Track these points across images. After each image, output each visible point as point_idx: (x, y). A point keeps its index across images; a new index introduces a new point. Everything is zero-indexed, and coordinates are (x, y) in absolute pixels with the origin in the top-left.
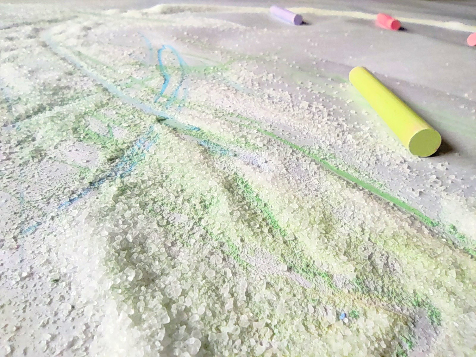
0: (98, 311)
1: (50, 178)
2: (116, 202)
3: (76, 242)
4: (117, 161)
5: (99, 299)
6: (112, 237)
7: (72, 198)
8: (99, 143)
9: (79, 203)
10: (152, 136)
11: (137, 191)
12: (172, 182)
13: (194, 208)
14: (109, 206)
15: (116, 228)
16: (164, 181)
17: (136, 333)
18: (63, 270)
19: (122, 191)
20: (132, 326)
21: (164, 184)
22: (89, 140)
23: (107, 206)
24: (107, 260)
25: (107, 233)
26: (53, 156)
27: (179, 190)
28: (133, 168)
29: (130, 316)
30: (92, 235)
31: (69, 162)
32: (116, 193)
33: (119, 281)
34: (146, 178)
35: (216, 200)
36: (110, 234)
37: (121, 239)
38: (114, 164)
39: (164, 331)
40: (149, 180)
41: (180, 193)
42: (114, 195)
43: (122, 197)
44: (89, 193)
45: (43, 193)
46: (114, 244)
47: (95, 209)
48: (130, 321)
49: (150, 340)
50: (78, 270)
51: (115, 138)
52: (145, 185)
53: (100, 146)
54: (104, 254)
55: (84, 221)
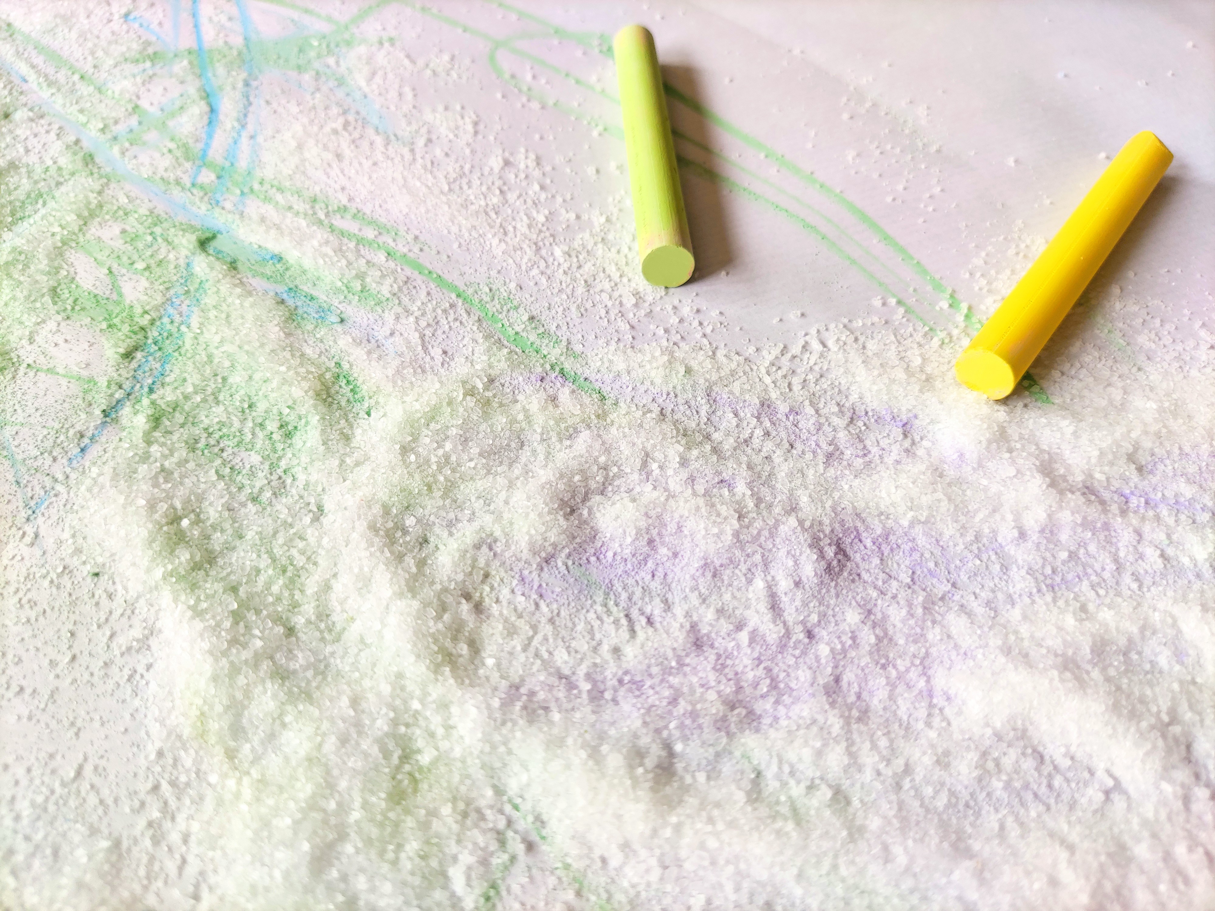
0: (152, 605)
1: (40, 412)
2: (149, 443)
3: (105, 519)
4: (139, 355)
5: (151, 591)
6: (152, 507)
7: (82, 445)
8: (101, 319)
9: (94, 451)
10: (192, 289)
11: (179, 418)
12: (233, 390)
13: (270, 439)
14: (140, 452)
15: (156, 490)
16: (220, 391)
17: (199, 625)
18: (100, 560)
19: (156, 421)
20: (193, 618)
21: (221, 398)
22: (82, 312)
23: (136, 454)
24: (151, 542)
25: (144, 502)
26: (30, 361)
27: (246, 406)
28: (168, 367)
29: (189, 607)
30: (124, 507)
31: (61, 370)
32: (147, 427)
33: (170, 567)
34: (190, 389)
35: (303, 421)
36: (148, 501)
37: (166, 506)
38: (134, 365)
39: (231, 619)
40: (196, 393)
41: (247, 411)
42: (144, 433)
43: (157, 434)
44: (105, 432)
45: (39, 443)
46: (157, 516)
47: (120, 461)
48: (189, 613)
49: (215, 631)
50: (117, 558)
51: (128, 302)
52: (189, 403)
53: (104, 325)
54: (144, 533)
55: (108, 484)
